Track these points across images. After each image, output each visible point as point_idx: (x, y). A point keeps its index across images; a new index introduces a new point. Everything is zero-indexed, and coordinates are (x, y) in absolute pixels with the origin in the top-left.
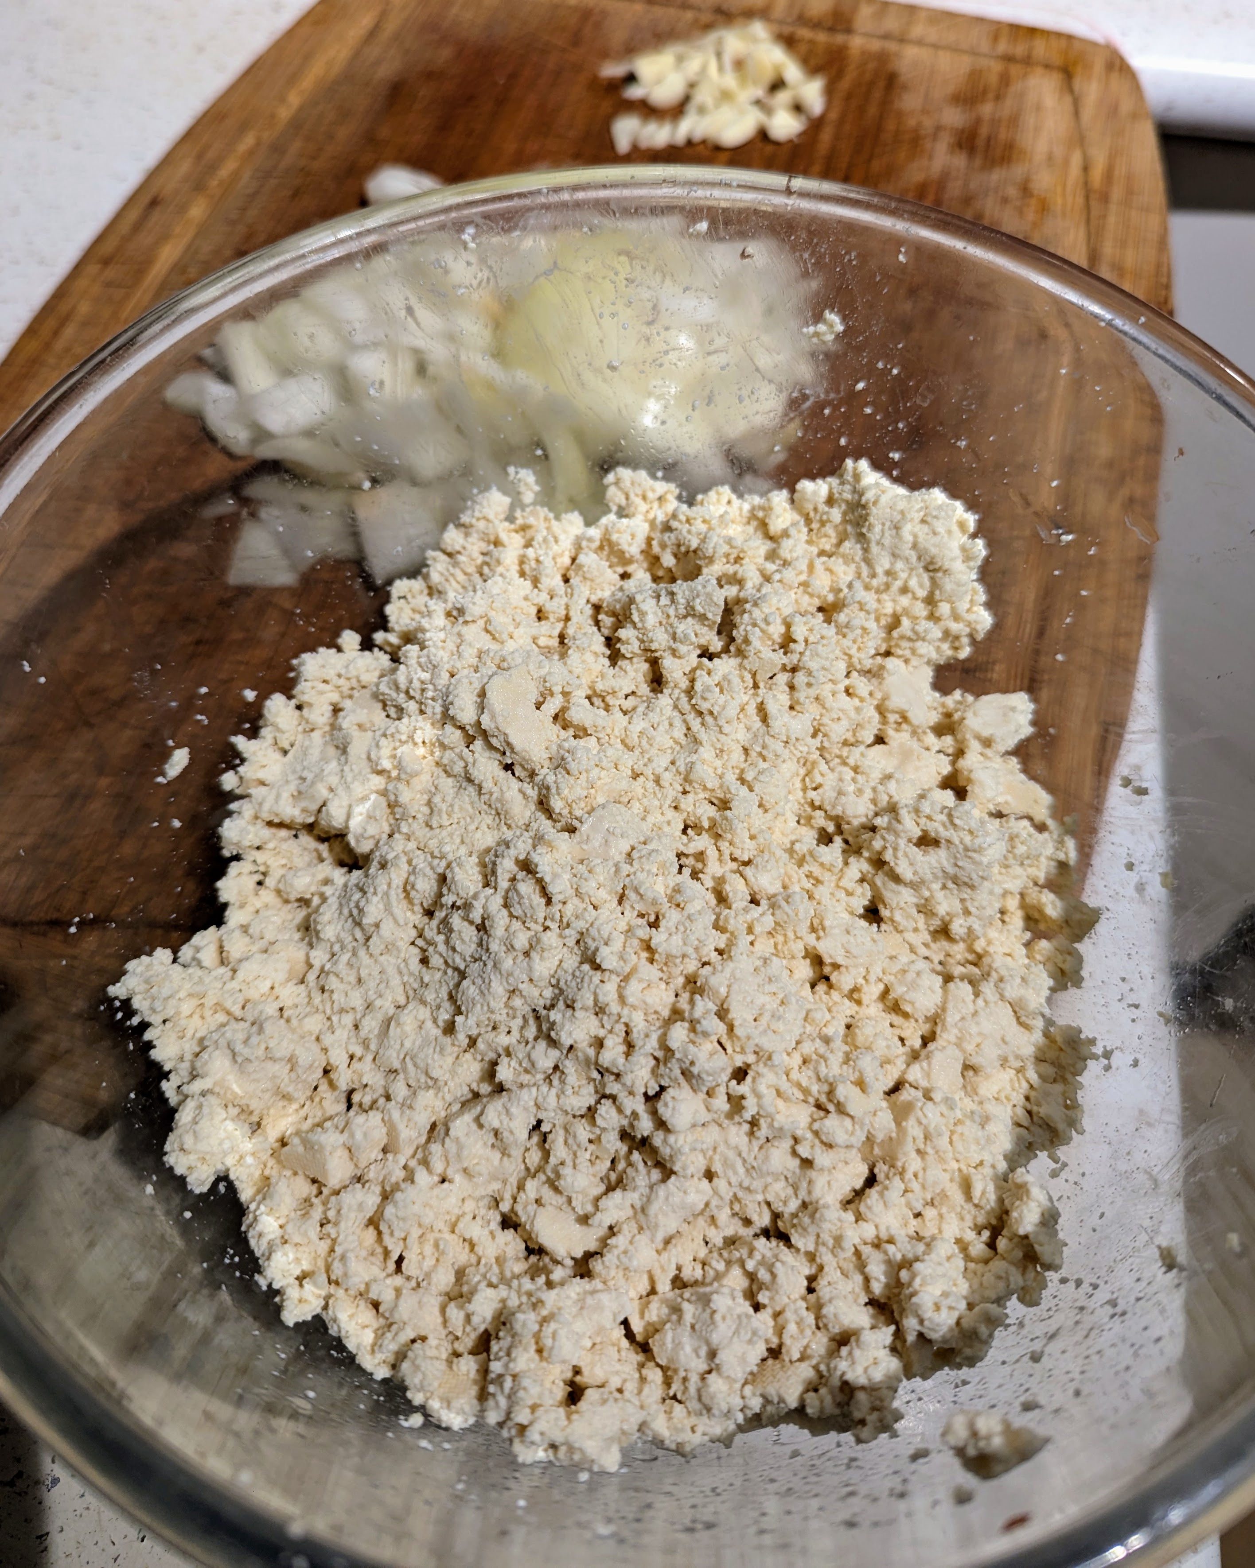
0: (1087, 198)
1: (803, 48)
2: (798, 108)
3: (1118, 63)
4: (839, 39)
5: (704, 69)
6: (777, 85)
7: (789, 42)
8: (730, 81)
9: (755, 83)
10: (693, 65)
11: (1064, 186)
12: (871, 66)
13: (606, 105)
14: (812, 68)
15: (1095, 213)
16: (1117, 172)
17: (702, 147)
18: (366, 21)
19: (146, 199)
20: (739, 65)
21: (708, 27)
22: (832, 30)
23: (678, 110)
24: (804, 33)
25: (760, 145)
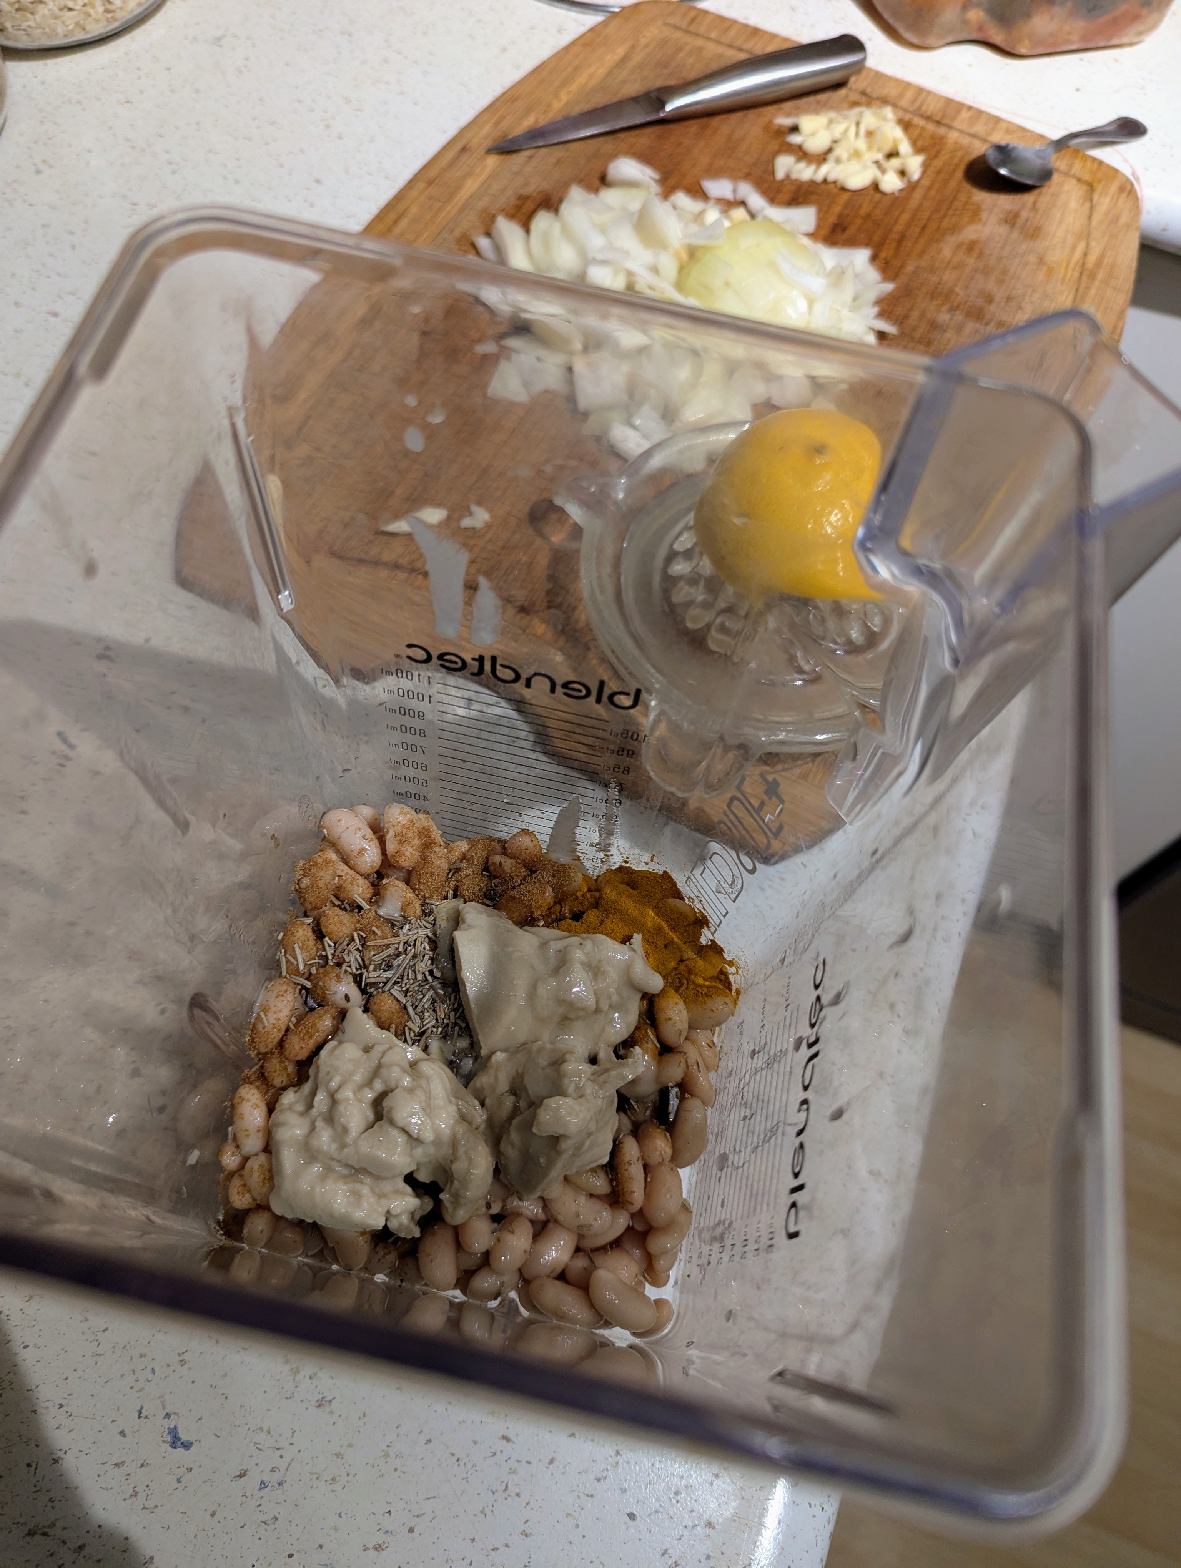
0: (1081, 274)
1: (916, 132)
2: (902, 173)
3: (1129, 187)
4: (942, 131)
5: (846, 132)
6: (892, 154)
7: (906, 126)
8: (861, 144)
9: (879, 150)
10: (838, 130)
11: (1068, 264)
12: (960, 153)
13: (774, 145)
14: (918, 149)
15: (1083, 284)
16: (1106, 261)
17: (832, 186)
18: (621, 51)
19: (459, 146)
20: (870, 134)
21: (855, 104)
22: (938, 123)
23: (822, 158)
24: (919, 121)
25: (872, 192)
